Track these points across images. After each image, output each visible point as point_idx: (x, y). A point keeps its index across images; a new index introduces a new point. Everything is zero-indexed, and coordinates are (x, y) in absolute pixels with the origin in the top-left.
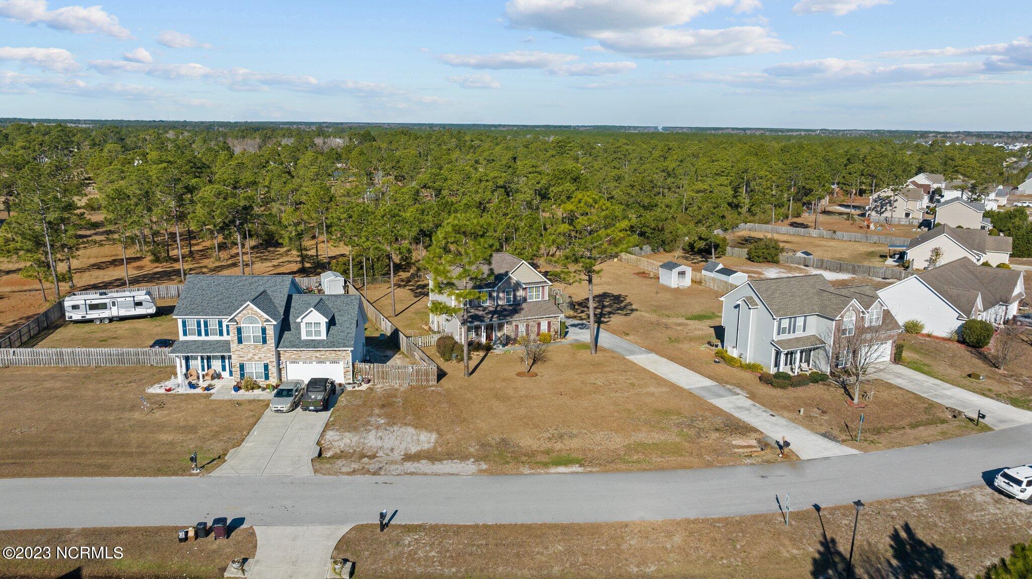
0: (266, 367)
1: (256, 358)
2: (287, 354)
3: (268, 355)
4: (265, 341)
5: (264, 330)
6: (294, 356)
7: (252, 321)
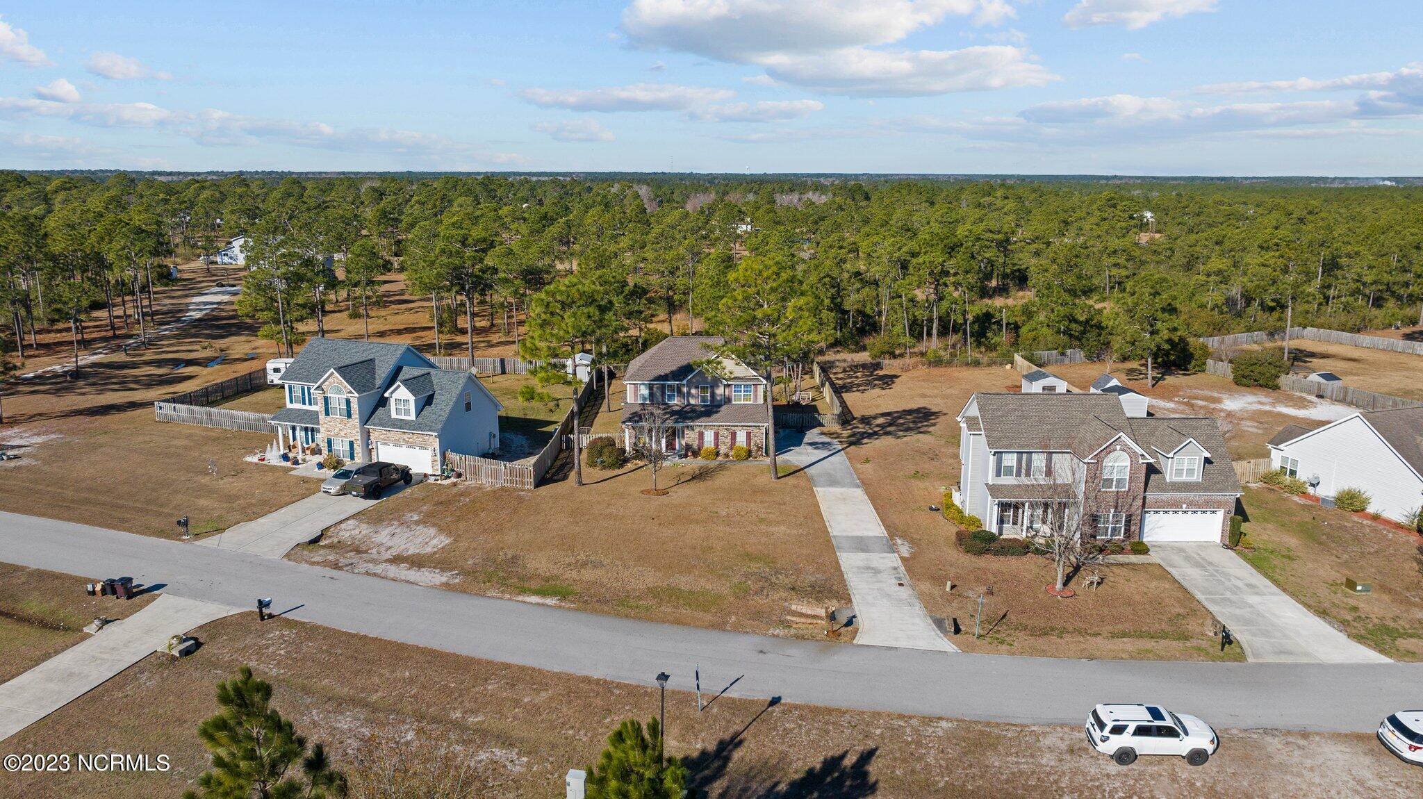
0: (351, 444)
1: (342, 433)
2: (377, 433)
3: (354, 432)
4: (349, 416)
5: (348, 402)
6: (382, 437)
7: (339, 391)
